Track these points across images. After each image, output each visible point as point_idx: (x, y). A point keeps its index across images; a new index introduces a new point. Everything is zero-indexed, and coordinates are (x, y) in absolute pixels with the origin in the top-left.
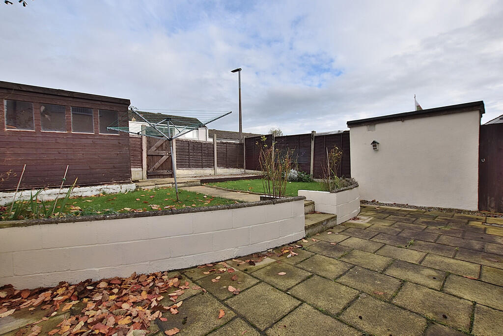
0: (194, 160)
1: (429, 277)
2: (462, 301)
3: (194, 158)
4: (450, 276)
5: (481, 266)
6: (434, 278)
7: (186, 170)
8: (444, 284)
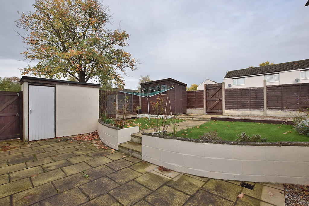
0: (241, 103)
1: (50, 167)
2: (32, 167)
3: (242, 101)
4: (43, 172)
5: (33, 186)
6: (47, 167)
7: (233, 110)
8: (42, 168)
